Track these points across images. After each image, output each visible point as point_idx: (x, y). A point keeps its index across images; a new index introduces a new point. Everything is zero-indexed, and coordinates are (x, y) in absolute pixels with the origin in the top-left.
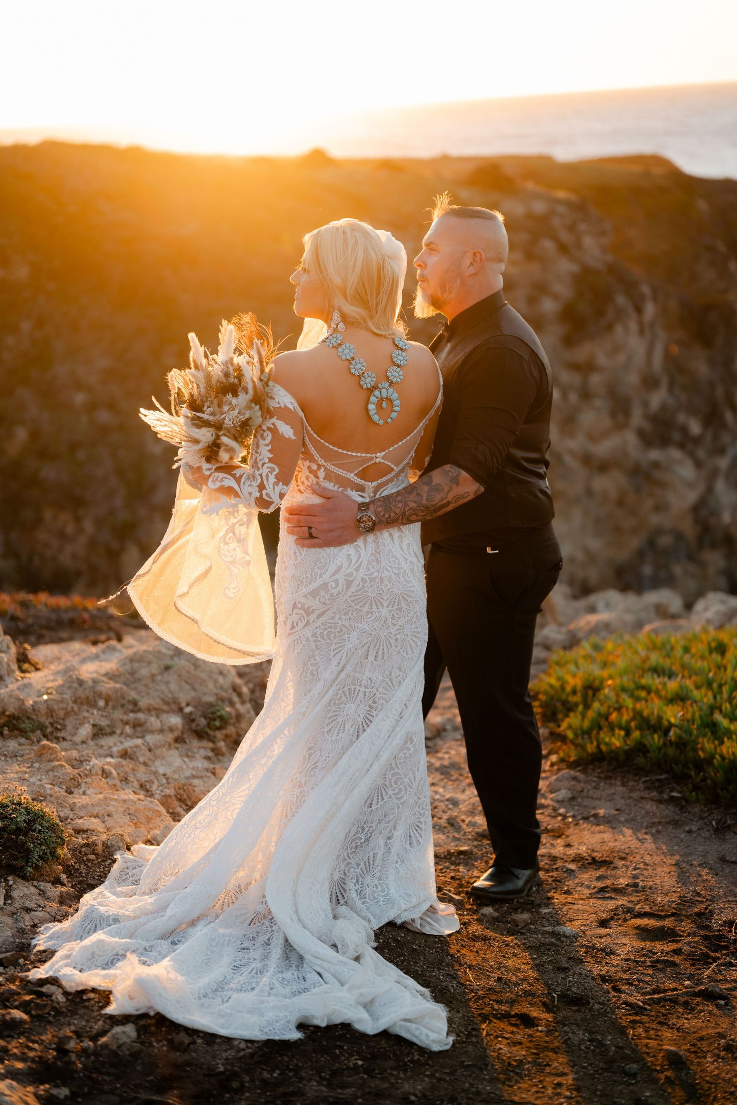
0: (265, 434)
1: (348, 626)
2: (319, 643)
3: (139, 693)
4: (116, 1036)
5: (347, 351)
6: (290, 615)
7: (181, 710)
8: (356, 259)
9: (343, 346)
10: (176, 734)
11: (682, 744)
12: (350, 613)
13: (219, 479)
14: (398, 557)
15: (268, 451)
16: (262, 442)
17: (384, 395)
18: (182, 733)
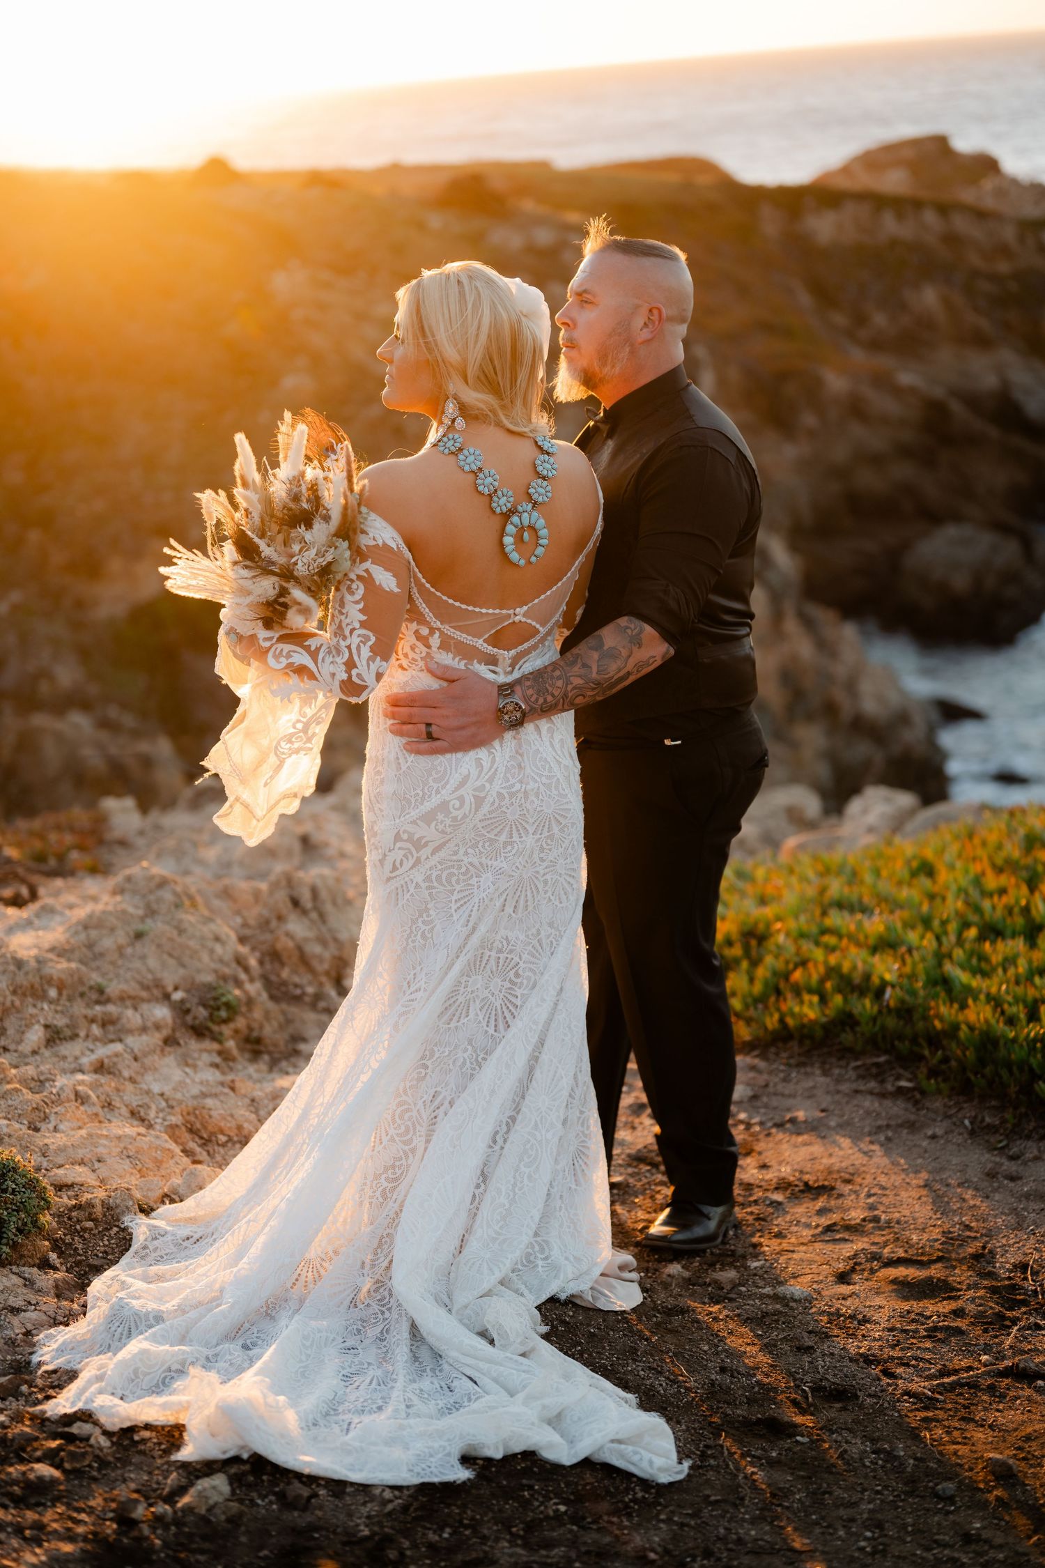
0: (354, 586)
1: (477, 864)
2: (434, 891)
3: (104, 975)
4: (204, 1494)
5: (471, 459)
6: (390, 851)
7: (167, 997)
8: (479, 323)
9: (465, 452)
10: (166, 1032)
11: (905, 1012)
12: (481, 844)
13: (284, 653)
14: (549, 760)
15: (360, 611)
16: (348, 598)
17: (526, 523)
18: (174, 1030)
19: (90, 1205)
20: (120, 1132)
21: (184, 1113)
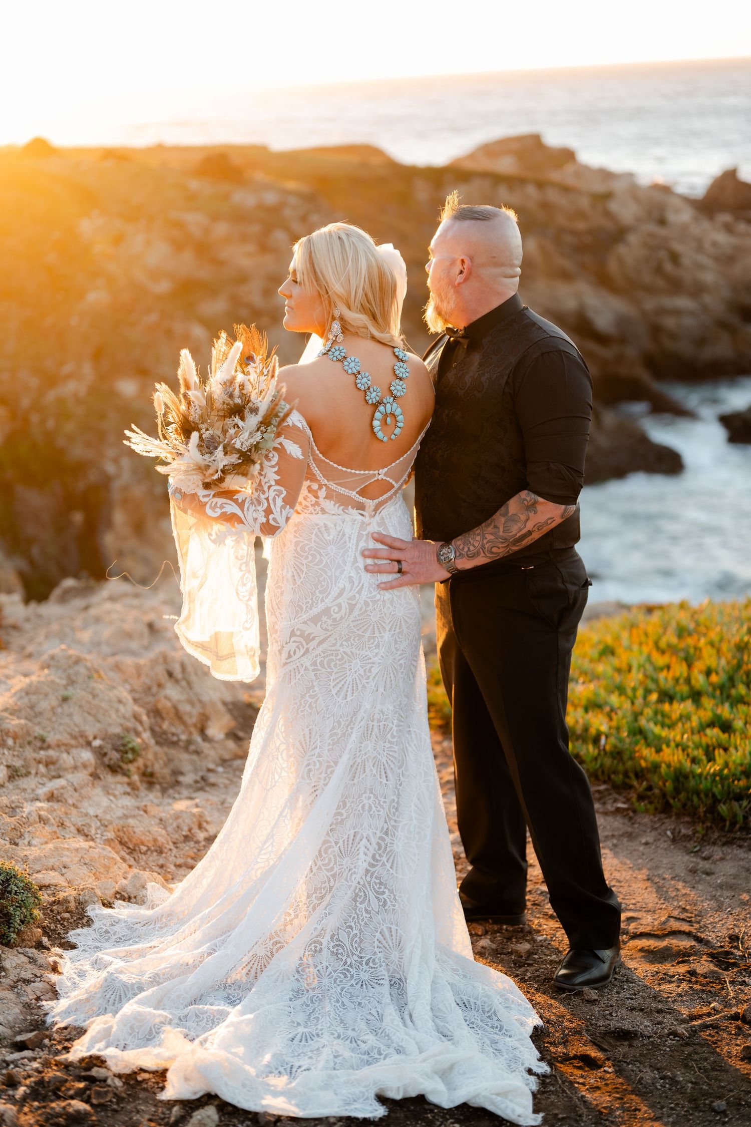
0: (271, 455)
1: (349, 653)
2: (318, 672)
3: (44, 728)
5: (352, 364)
6: (286, 643)
7: (89, 744)
9: (348, 359)
10: (91, 770)
11: (617, 754)
12: (352, 638)
13: (218, 505)
15: (275, 472)
16: (266, 463)
17: (389, 411)
18: (96, 769)
19: (66, 901)
20: (77, 846)
21: (116, 830)
